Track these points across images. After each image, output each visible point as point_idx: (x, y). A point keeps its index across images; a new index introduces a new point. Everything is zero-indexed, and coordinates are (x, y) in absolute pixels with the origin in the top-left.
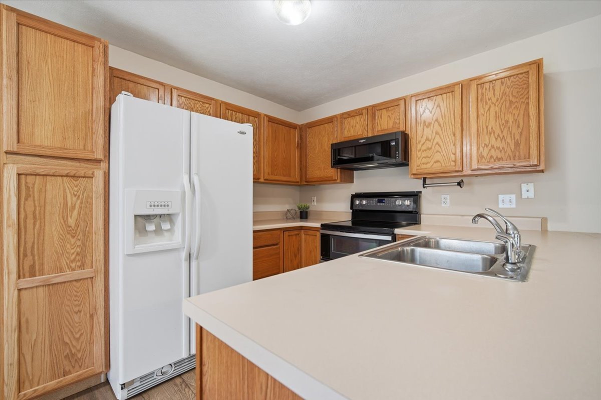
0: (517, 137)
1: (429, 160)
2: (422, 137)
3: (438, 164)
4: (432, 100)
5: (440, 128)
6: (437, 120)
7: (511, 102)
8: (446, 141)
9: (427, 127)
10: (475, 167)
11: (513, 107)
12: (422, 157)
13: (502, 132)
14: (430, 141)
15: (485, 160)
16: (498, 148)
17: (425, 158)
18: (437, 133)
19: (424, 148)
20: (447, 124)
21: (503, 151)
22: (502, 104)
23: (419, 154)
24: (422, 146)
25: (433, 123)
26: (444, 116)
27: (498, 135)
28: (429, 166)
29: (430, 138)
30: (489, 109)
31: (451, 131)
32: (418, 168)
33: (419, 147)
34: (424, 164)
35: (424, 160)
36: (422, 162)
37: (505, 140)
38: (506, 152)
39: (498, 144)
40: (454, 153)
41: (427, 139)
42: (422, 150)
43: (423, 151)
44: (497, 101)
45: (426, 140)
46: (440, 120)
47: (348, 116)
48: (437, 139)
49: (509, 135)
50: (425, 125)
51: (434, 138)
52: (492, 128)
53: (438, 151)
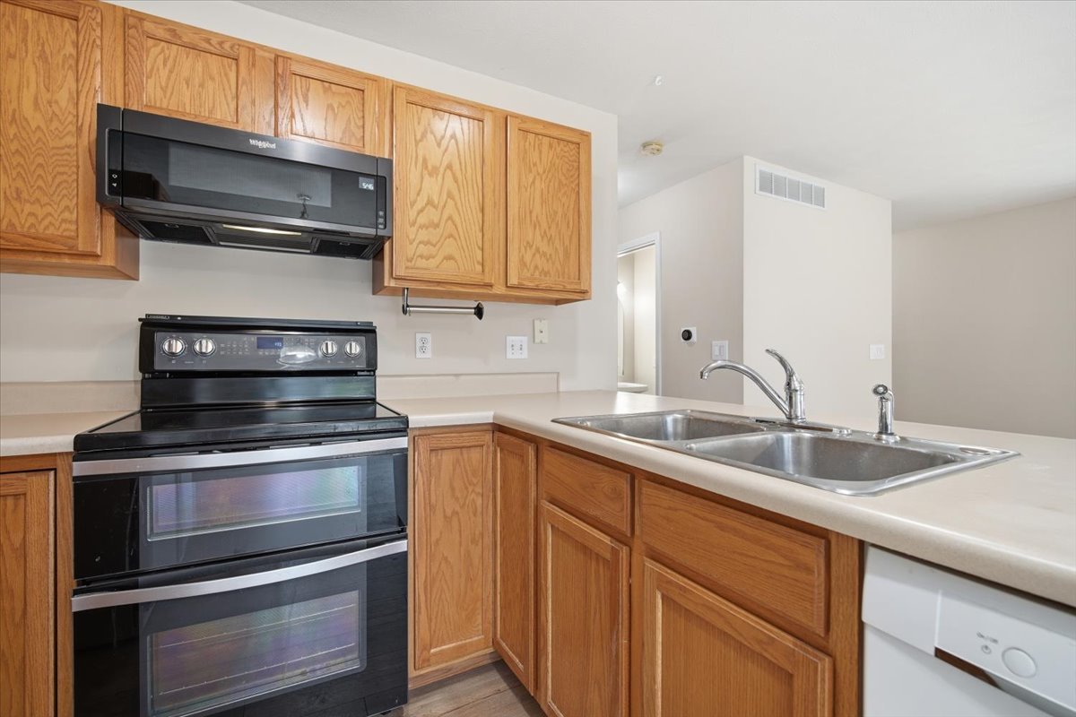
0: (567, 243)
1: (433, 250)
2: (418, 194)
3: (451, 264)
4: (442, 119)
5: (455, 185)
6: (449, 167)
7: (560, 182)
8: (467, 218)
9: (430, 175)
10: (513, 281)
11: (563, 191)
12: (417, 241)
13: (549, 228)
14: (435, 207)
15: (528, 270)
16: (544, 254)
17: (427, 243)
18: (450, 195)
19: (422, 220)
20: (470, 183)
21: (550, 261)
22: (550, 182)
23: (412, 231)
24: (418, 214)
25: (442, 170)
26: (463, 165)
27: (545, 232)
28: (432, 263)
29: (436, 202)
30: (533, 182)
31: (477, 202)
32: (409, 264)
33: (412, 214)
34: (421, 256)
35: (423, 249)
36: (417, 254)
37: (553, 244)
38: (553, 264)
39: (544, 247)
40: (481, 246)
41: (430, 202)
42: (417, 225)
43: (421, 227)
44: (544, 172)
45: (426, 205)
46: (456, 167)
47: (168, 36)
48: (450, 210)
49: (558, 237)
50: (427, 167)
51: (445, 206)
52: (537, 217)
53: (451, 236)
